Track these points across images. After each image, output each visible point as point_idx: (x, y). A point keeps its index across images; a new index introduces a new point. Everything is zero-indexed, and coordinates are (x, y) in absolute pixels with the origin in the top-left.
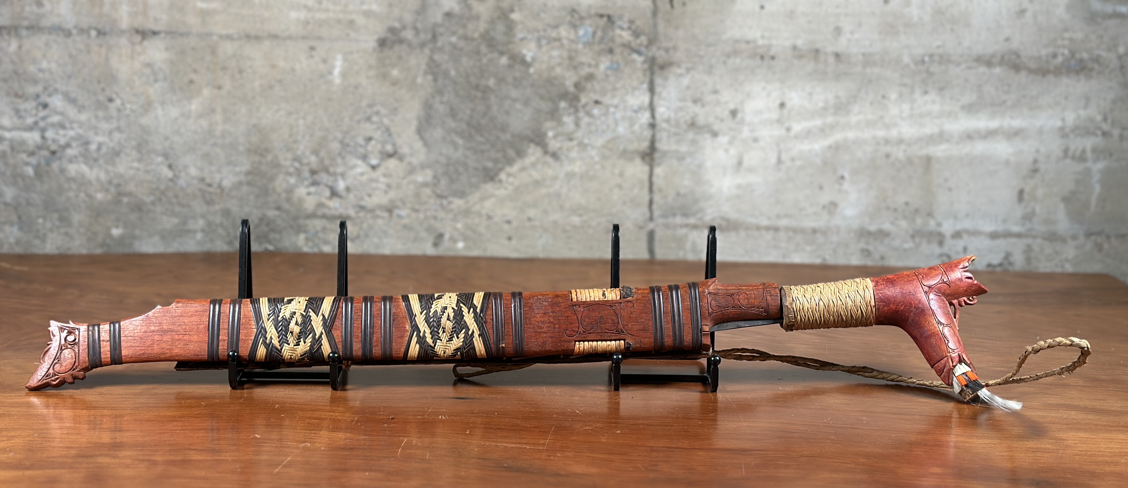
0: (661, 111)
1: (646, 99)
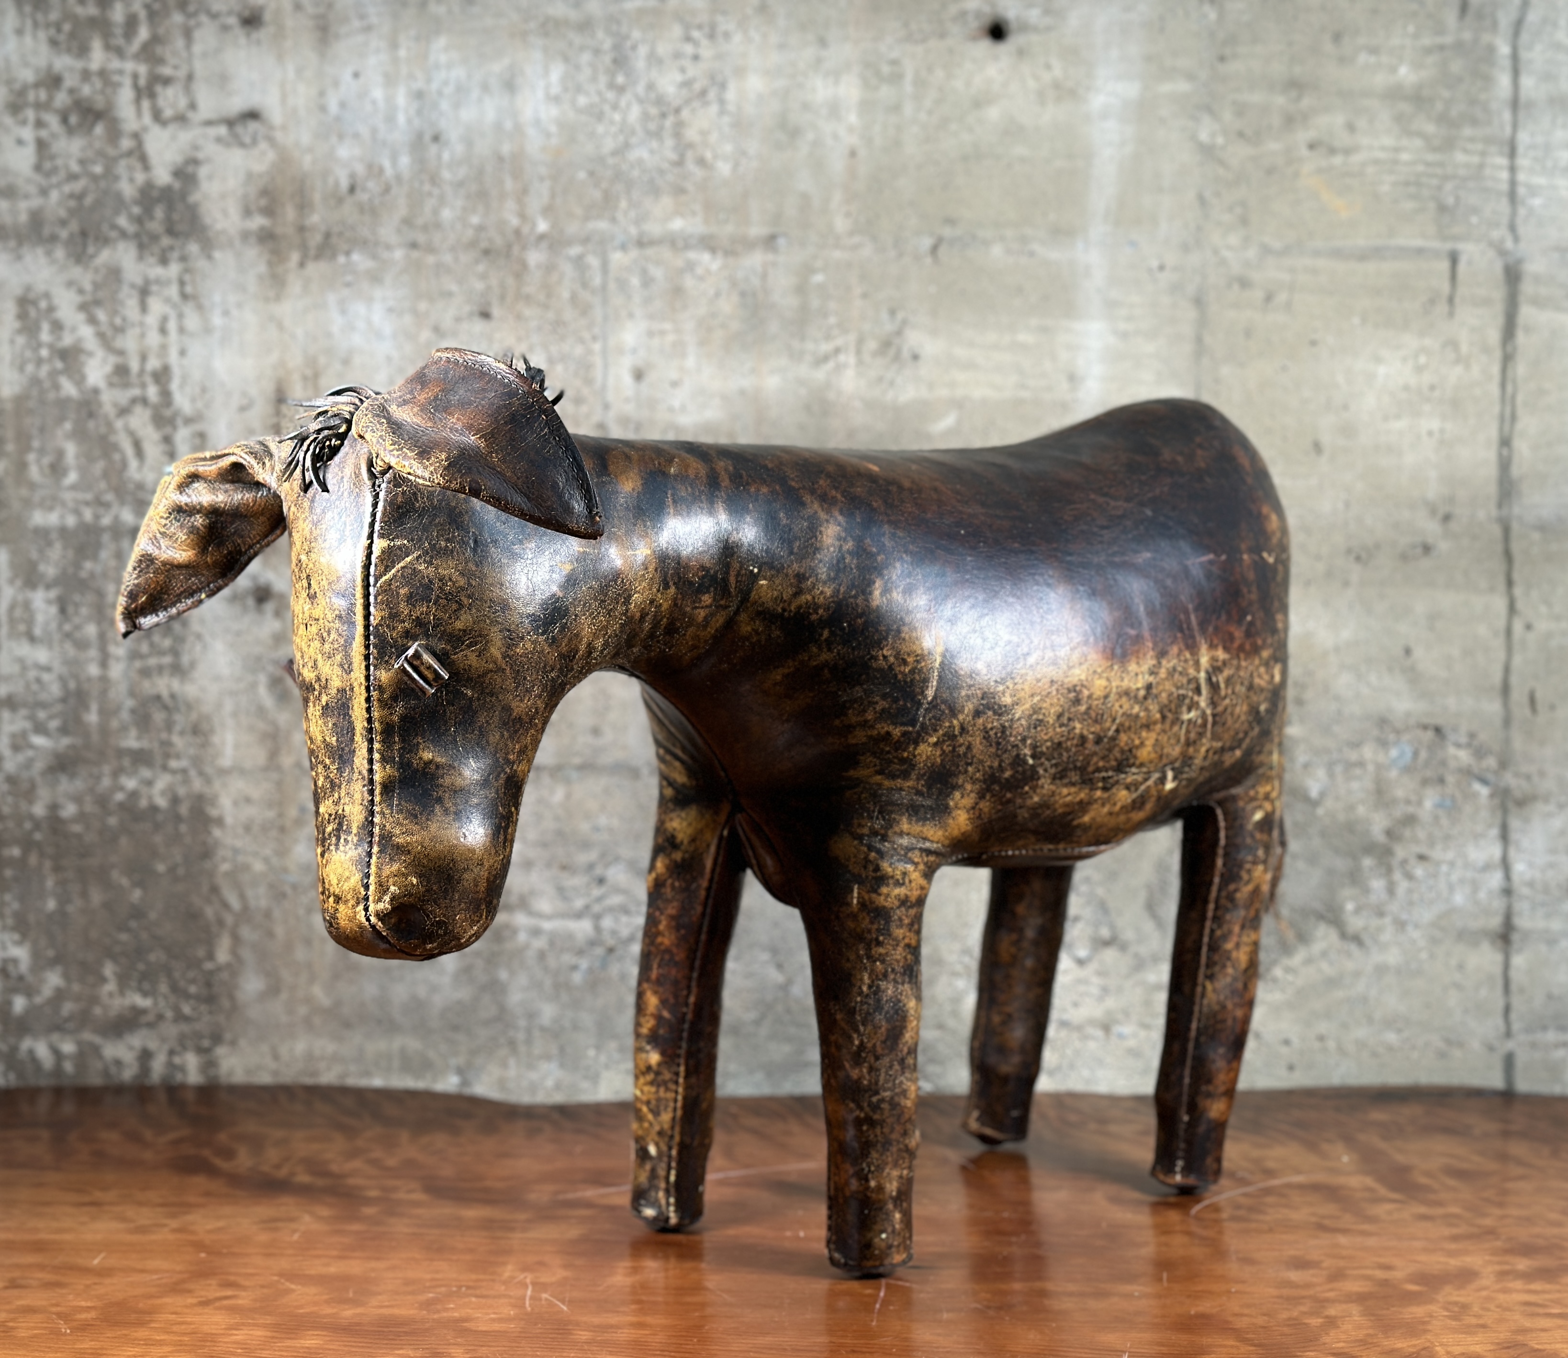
0: (1519, 868)
1: (1495, 851)
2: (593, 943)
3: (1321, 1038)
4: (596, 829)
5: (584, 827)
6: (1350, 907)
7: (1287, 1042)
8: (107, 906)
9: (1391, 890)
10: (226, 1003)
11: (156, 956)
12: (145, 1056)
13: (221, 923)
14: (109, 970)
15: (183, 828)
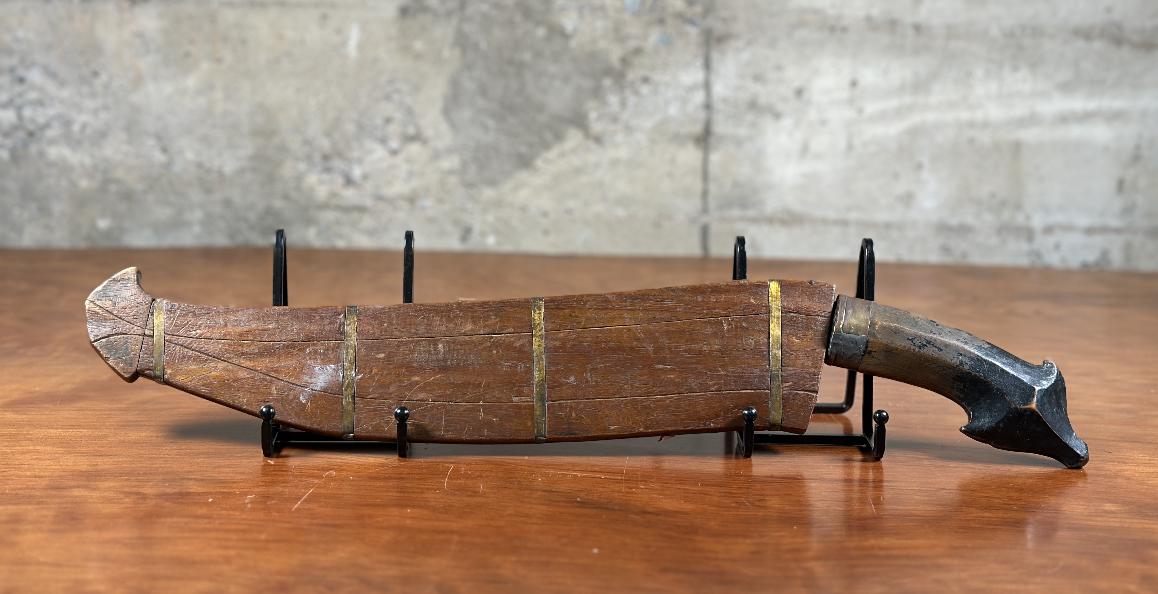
0: (717, 89)
1: (700, 76)
2: (15, 128)
3: (569, 211)
4: (17, 40)
6: (593, 115)
7: (545, 214)
9: (623, 103)
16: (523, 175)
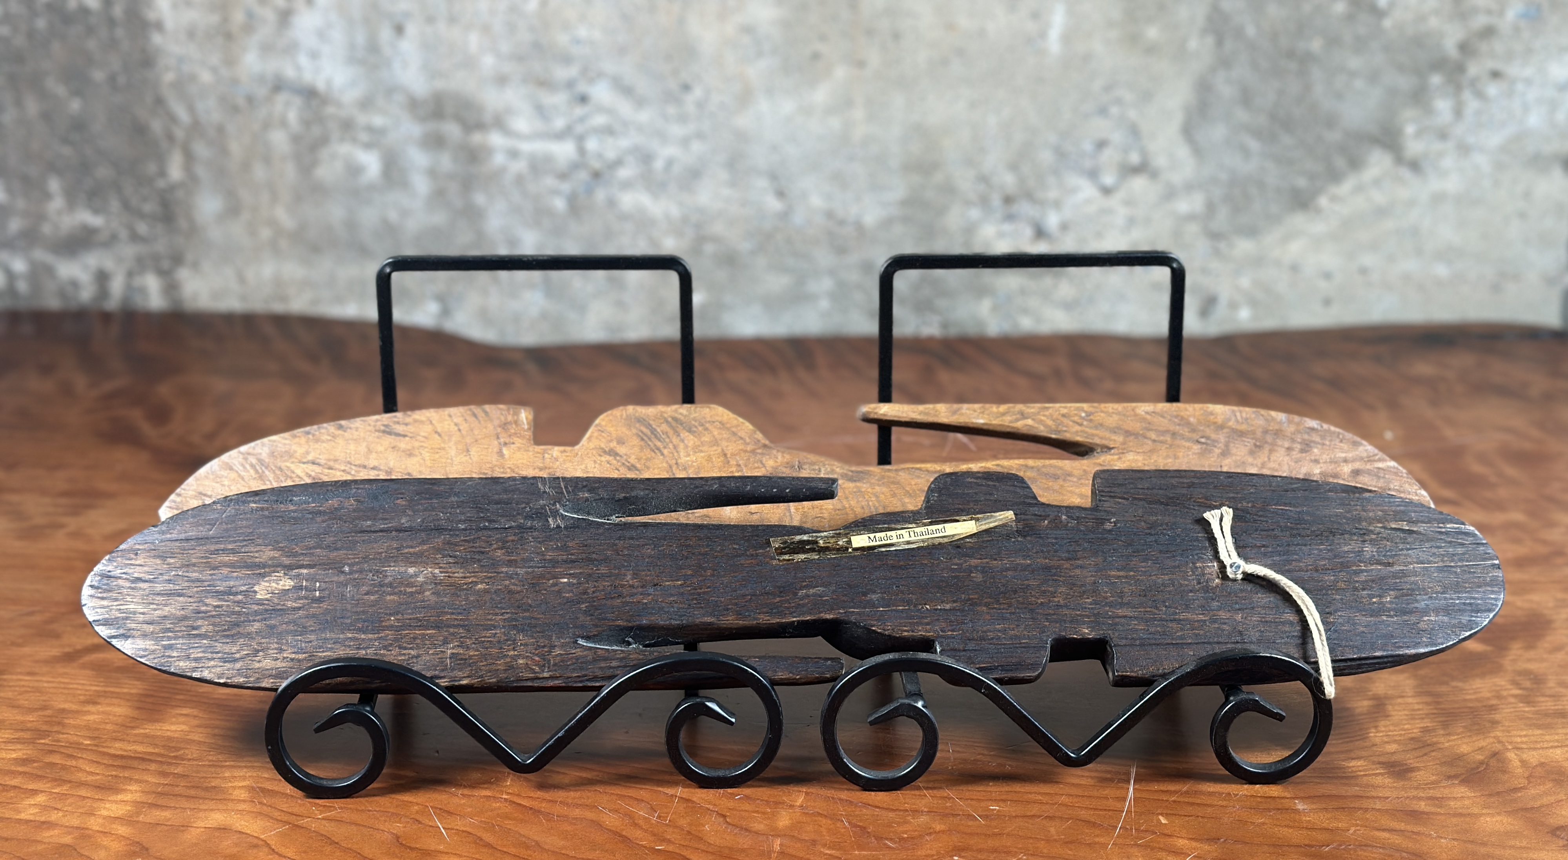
2: (575, 166)
3: (1364, 271)
4: (577, 41)
5: (562, 39)
6: (1410, 129)
7: (1327, 276)
8: (46, 117)
9: (1458, 111)
10: (183, 224)
11: (103, 172)
12: (102, 277)
13: (171, 138)
14: (54, 185)
15: (120, 32)
16: (1298, 220)
